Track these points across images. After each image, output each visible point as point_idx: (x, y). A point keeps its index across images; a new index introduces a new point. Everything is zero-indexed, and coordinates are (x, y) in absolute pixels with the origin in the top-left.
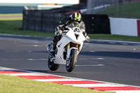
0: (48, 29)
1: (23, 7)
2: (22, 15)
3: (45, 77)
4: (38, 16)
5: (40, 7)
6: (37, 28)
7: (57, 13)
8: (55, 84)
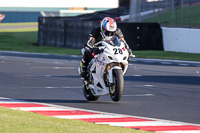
0: (74, 44)
1: (39, 13)
2: (37, 23)
3: (69, 113)
4: (60, 26)
5: (63, 13)
6: (59, 43)
7: (88, 20)
8: (83, 123)
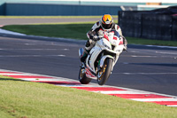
0: (150, 36)
1: (119, 7)
2: (117, 17)
3: (144, 96)
4: (138, 19)
5: (140, 8)
6: (136, 34)
7: (162, 14)
8: (156, 105)
